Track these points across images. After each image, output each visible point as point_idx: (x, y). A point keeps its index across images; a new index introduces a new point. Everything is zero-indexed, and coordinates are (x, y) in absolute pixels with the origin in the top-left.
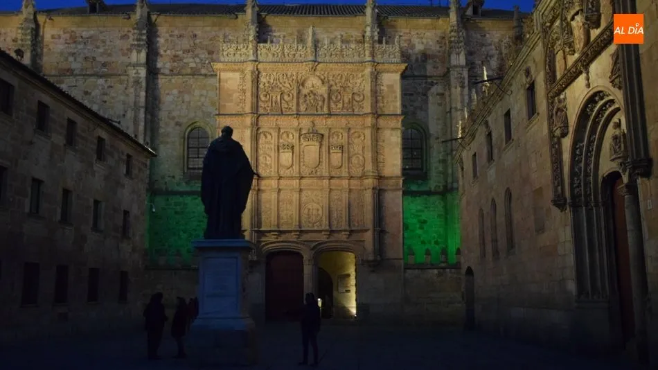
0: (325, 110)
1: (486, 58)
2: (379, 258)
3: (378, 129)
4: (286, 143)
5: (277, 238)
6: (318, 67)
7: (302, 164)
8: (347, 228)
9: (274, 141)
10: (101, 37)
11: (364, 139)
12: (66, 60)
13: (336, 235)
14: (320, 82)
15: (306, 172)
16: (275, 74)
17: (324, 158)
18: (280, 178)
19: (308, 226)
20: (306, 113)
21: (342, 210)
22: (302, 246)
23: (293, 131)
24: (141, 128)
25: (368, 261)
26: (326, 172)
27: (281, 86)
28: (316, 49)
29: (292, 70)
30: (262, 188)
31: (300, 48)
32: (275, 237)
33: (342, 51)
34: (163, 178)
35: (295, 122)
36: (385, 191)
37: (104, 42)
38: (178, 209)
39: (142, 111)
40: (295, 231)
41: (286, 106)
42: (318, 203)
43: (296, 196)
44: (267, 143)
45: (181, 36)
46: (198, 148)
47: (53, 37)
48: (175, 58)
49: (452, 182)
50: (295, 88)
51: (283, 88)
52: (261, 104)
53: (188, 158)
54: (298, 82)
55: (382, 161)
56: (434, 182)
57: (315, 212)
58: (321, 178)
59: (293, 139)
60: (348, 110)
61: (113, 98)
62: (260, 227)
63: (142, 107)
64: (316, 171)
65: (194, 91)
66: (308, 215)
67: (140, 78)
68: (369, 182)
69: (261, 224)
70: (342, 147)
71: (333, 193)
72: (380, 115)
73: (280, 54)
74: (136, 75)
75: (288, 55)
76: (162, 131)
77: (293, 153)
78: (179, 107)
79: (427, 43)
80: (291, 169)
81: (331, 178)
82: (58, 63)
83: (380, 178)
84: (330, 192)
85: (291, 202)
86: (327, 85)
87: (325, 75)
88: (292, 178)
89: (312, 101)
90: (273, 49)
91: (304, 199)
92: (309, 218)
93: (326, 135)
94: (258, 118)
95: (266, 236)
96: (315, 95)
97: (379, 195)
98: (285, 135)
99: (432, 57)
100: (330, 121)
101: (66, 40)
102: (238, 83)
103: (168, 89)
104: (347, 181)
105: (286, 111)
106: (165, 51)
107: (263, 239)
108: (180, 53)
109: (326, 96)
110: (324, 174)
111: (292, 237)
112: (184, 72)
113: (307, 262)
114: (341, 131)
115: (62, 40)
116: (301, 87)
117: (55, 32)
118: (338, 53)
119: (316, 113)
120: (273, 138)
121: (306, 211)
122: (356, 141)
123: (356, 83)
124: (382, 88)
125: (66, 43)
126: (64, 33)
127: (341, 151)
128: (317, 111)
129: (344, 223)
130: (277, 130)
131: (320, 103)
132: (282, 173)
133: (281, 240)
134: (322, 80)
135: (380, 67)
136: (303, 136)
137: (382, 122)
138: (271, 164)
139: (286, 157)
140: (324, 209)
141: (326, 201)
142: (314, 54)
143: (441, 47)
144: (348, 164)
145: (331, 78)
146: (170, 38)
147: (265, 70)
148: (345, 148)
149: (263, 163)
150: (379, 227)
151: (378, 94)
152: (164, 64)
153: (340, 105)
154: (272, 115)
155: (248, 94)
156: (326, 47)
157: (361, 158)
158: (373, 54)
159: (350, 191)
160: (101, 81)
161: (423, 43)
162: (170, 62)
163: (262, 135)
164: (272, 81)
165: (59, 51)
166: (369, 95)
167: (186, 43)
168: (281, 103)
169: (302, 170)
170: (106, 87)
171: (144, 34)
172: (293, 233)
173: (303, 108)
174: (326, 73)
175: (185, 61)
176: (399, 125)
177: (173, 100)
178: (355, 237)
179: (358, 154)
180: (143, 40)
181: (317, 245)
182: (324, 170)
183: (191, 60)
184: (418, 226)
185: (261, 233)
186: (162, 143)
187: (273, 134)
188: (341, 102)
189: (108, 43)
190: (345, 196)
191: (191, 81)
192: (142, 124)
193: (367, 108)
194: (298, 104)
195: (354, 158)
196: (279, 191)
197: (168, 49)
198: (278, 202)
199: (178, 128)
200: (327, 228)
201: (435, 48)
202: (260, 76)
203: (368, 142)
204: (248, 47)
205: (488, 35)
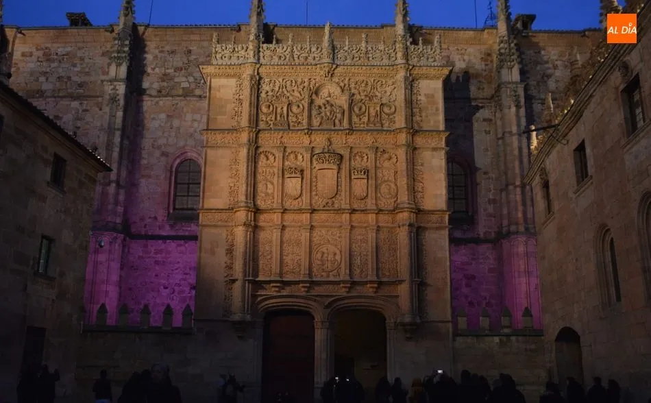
0: (346, 124)
1: (543, 77)
2: (418, 321)
3: (415, 149)
4: (293, 166)
5: (279, 292)
6: (336, 71)
7: (314, 193)
8: (375, 279)
9: (278, 164)
10: (80, 54)
11: (397, 162)
12: (37, 80)
13: (358, 288)
14: (339, 90)
15: (319, 202)
16: (281, 80)
17: (343, 186)
18: (285, 211)
19: (322, 276)
20: (320, 128)
21: (367, 255)
22: (313, 303)
23: (302, 151)
24: (116, 154)
25: (403, 325)
26: (346, 204)
27: (288, 94)
28: (334, 51)
29: (303, 75)
30: (261, 224)
31: (314, 49)
32: (277, 289)
33: (367, 53)
34: (142, 219)
35: (306, 140)
36: (425, 229)
37: (82, 59)
38: (159, 257)
39: (118, 134)
40: (303, 282)
41: (294, 119)
42: (336, 246)
43: (305, 235)
44: (268, 166)
45: (173, 52)
46: (188, 184)
47: (23, 55)
48: (165, 77)
49: (509, 225)
50: (307, 96)
51: (291, 98)
52: (262, 117)
53: (175, 195)
54: (310, 90)
55: (420, 189)
56: (484, 227)
57: (331, 257)
58: (339, 211)
59: (302, 161)
60: (375, 125)
61: (87, 123)
62: (257, 276)
63: (118, 129)
64: (333, 203)
65: (185, 116)
66: (322, 261)
67: (118, 95)
68: (404, 216)
69: (258, 272)
70: (367, 172)
71: (357, 231)
72: (417, 131)
73: (288, 56)
74: (113, 91)
75: (299, 58)
76: (144, 162)
77: (302, 179)
78: (166, 135)
79: (470, 60)
80: (300, 199)
81: (353, 211)
82: (26, 84)
83: (419, 211)
84: (351, 230)
85: (298, 243)
86: (347, 93)
87: (346, 82)
88: (300, 211)
89: (328, 114)
90: (279, 50)
91: (316, 239)
92: (323, 265)
93: (347, 157)
94: (257, 134)
95: (264, 288)
96: (332, 105)
97: (418, 234)
98: (292, 156)
99: (477, 76)
100: (352, 139)
101: (38, 58)
102: (234, 92)
103: (154, 112)
104: (374, 215)
105: (294, 126)
106: (153, 69)
107: (261, 292)
108: (171, 71)
109: (346, 107)
110: (343, 207)
111: (301, 290)
112: (174, 92)
113: (319, 324)
114: (366, 151)
115: (34, 58)
116: (314, 97)
117: (26, 49)
118: (362, 55)
119: (333, 128)
120: (277, 159)
121: (319, 256)
122: (386, 164)
123: (386, 92)
124: (419, 98)
125: (38, 61)
126: (37, 50)
127: (365, 176)
128: (334, 126)
129: (370, 273)
130: (282, 149)
131: (339, 116)
132: (287, 205)
133: (284, 294)
134: (341, 87)
135: (415, 72)
136: (315, 157)
137: (419, 140)
138: (273, 193)
139: (293, 185)
140: (343, 254)
141: (345, 243)
142: (331, 56)
143: (486, 65)
144: (376, 192)
145: (353, 86)
146: (159, 55)
147: (268, 74)
148: (372, 172)
149: (262, 192)
150: (418, 277)
151: (414, 105)
152: (152, 84)
153: (365, 119)
154: (275, 130)
155: (246, 104)
156: (346, 48)
157: (393, 186)
158: (406, 56)
159: (378, 229)
160: (75, 104)
161: (464, 60)
162: (158, 82)
163: (262, 156)
164: (277, 89)
165: (29, 70)
166: (403, 105)
167: (178, 60)
168: (288, 116)
169: (314, 201)
170: (80, 111)
171: (126, 45)
172: (301, 285)
173: (316, 122)
174: (347, 79)
175: (176, 80)
176: (443, 144)
177: (160, 125)
178: (386, 291)
179: (390, 181)
180: (124, 52)
181: (334, 301)
182: (343, 202)
183: (184, 79)
184: (464, 282)
185: (258, 285)
186: (143, 176)
187: (277, 156)
188: (367, 114)
189: (87, 60)
190: (371, 235)
191: (182, 103)
192: (117, 150)
193: (400, 121)
194: (310, 117)
195: (383, 186)
196: (283, 228)
197: (156, 66)
198: (282, 242)
199: (163, 159)
200: (348, 278)
201: (479, 66)
202: (262, 82)
203: (402, 166)
204: (247, 48)
205: (543, 52)
